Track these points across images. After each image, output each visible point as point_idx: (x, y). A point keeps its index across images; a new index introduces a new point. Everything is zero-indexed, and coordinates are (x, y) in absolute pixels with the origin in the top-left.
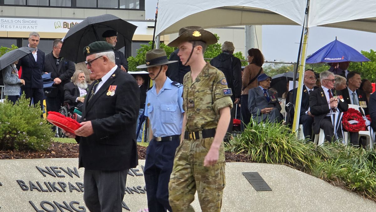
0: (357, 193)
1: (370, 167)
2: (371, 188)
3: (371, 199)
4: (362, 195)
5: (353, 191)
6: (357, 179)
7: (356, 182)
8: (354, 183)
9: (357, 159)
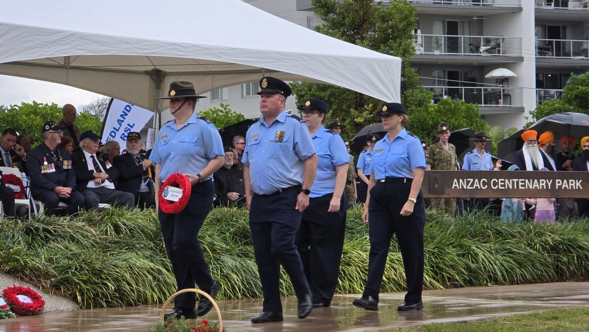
0: (11, 275)
1: (27, 243)
2: (28, 269)
3: (28, 282)
4: (17, 277)
5: (6, 273)
6: (11, 258)
7: (10, 262)
8: (7, 263)
9: (11, 233)
